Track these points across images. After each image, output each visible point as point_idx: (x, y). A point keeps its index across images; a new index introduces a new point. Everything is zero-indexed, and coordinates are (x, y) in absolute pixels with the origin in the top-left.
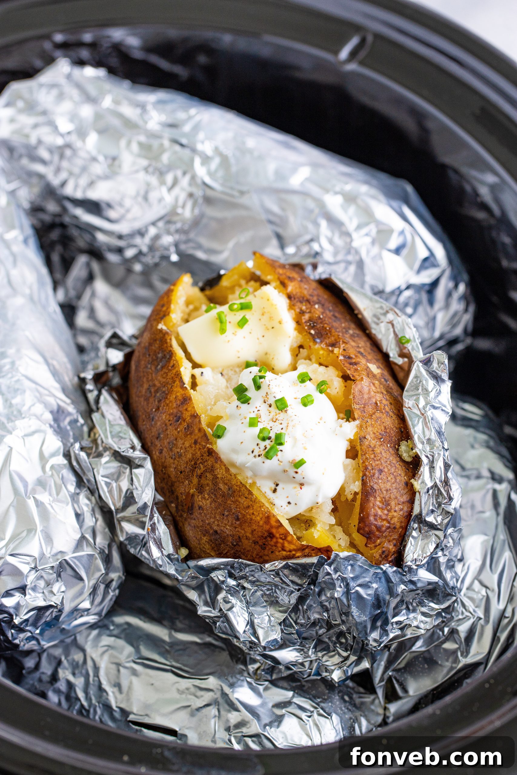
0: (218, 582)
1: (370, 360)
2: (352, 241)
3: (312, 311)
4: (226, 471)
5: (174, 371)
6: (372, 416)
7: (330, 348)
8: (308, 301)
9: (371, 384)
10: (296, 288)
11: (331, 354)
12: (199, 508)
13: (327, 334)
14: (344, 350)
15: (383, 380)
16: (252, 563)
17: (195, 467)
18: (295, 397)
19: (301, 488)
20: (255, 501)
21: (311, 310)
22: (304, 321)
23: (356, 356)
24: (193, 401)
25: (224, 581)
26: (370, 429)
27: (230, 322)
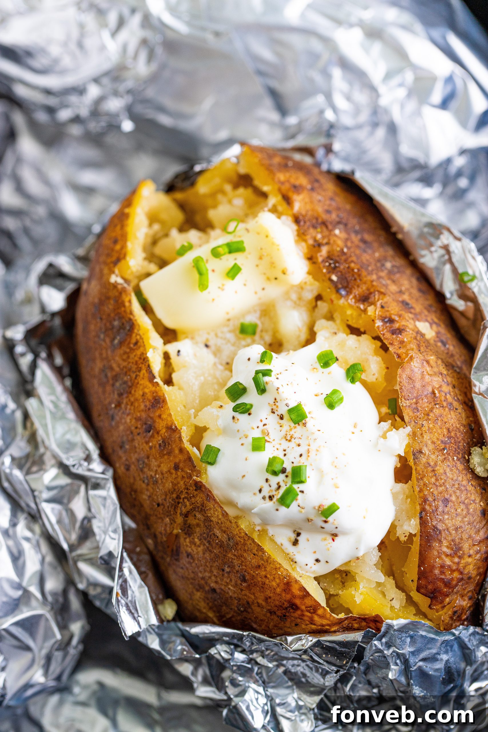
0: (222, 661)
1: (420, 313)
2: (378, 96)
3: (332, 242)
4: (223, 515)
5: (138, 353)
6: (428, 415)
7: (362, 307)
8: (324, 224)
9: (425, 363)
10: (306, 203)
11: (363, 315)
12: (188, 556)
13: (355, 279)
14: (382, 307)
15: (439, 344)
16: (268, 638)
17: (177, 503)
18: (316, 393)
19: (333, 540)
20: (268, 560)
21: (329, 240)
22: (320, 259)
23: (400, 316)
24: (169, 404)
25: (229, 659)
26: (427, 437)
27: (213, 271)
